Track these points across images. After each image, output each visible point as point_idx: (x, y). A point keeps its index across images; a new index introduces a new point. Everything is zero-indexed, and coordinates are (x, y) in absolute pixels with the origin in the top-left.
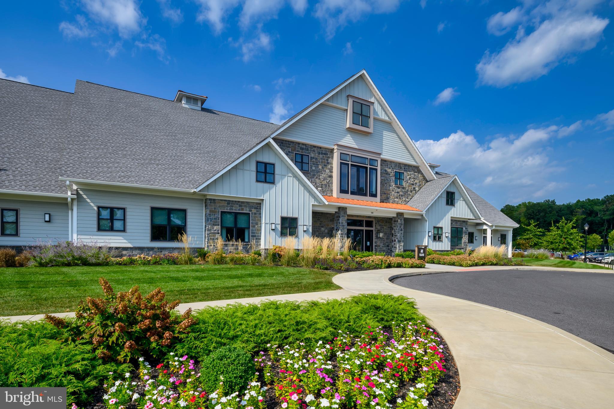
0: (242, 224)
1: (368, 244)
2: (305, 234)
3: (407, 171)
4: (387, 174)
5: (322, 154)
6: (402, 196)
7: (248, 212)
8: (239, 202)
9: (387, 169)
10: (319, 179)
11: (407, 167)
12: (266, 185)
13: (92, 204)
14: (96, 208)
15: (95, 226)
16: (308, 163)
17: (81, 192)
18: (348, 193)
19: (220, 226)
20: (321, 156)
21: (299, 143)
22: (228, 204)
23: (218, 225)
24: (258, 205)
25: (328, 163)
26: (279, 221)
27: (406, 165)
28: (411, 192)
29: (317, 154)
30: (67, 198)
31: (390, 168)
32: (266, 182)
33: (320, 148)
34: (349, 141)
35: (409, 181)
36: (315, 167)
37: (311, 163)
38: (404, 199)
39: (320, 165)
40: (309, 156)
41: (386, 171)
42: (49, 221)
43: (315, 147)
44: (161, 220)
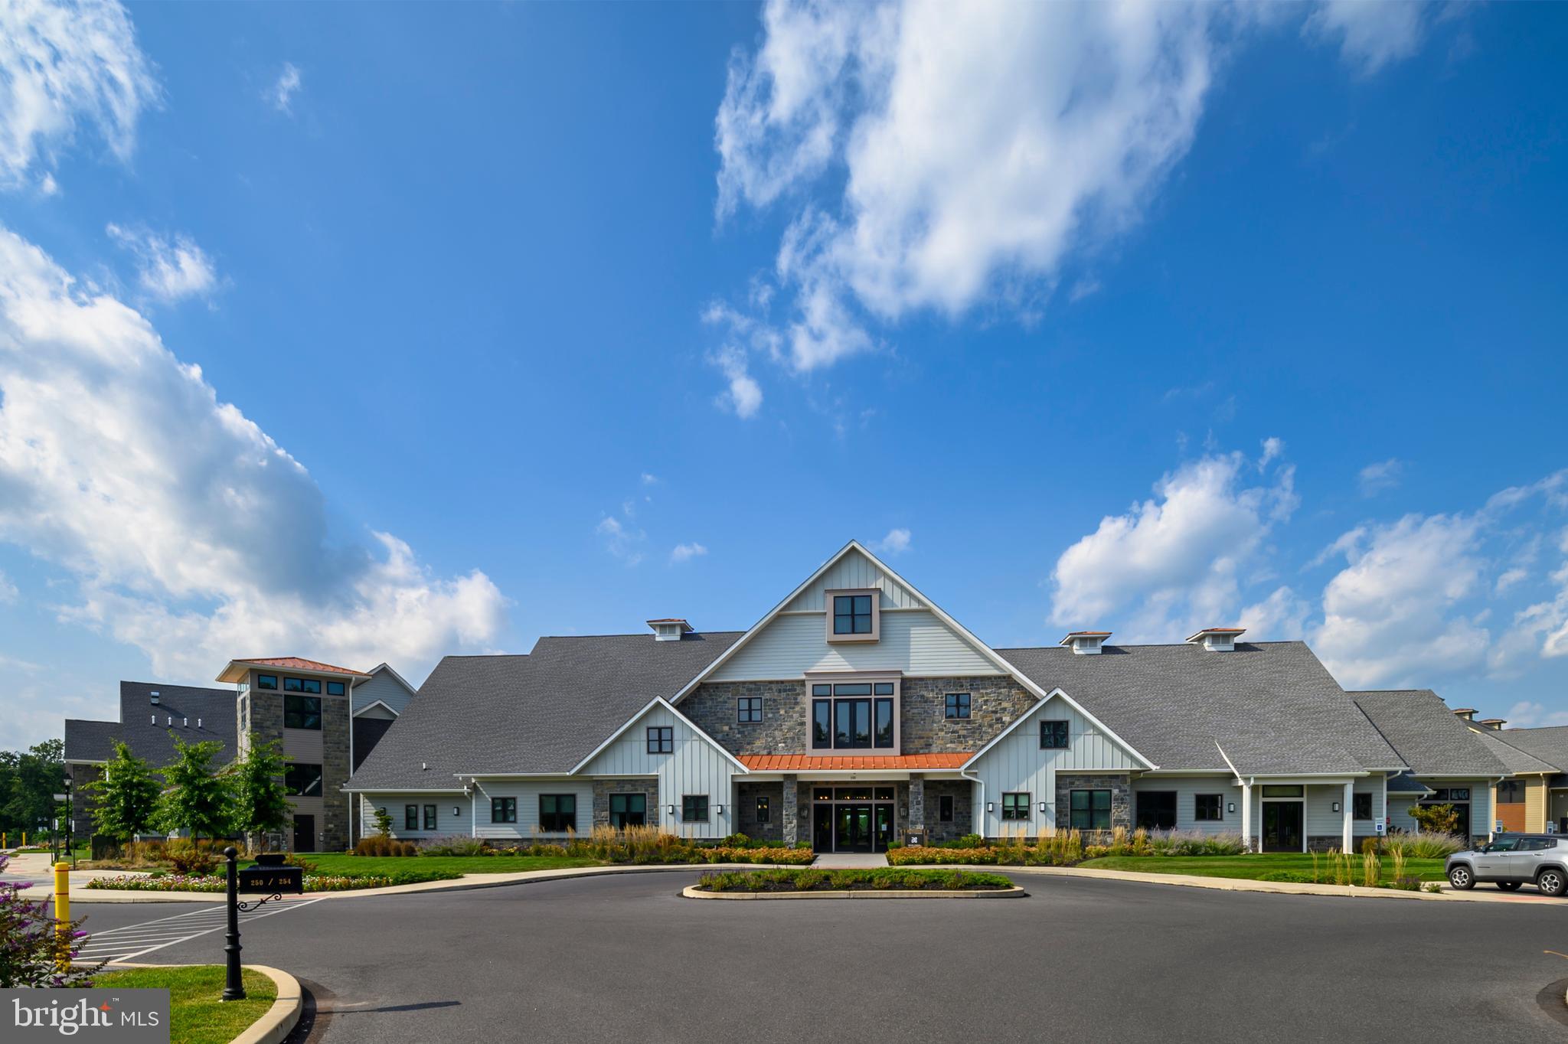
0: (636, 808)
1: (884, 827)
2: (720, 817)
3: (978, 689)
4: (926, 702)
5: (785, 691)
6: (964, 736)
7: (643, 792)
8: (631, 780)
9: (925, 693)
10: (781, 730)
11: (976, 682)
12: (661, 757)
13: (487, 796)
14: (490, 800)
15: (490, 818)
16: (761, 710)
17: (478, 785)
18: (830, 747)
19: (608, 812)
20: (783, 695)
21: (744, 683)
22: (618, 784)
23: (607, 810)
24: (654, 782)
25: (797, 703)
26: (679, 802)
27: (974, 679)
28: (991, 726)
29: (776, 694)
30: (464, 793)
31: (933, 690)
32: (660, 751)
33: (782, 682)
34: (835, 663)
35: (984, 707)
36: (772, 713)
37: (765, 709)
38: (971, 742)
39: (782, 708)
40: (761, 698)
41: (923, 696)
42: (458, 815)
43: (771, 682)
44: (551, 809)
